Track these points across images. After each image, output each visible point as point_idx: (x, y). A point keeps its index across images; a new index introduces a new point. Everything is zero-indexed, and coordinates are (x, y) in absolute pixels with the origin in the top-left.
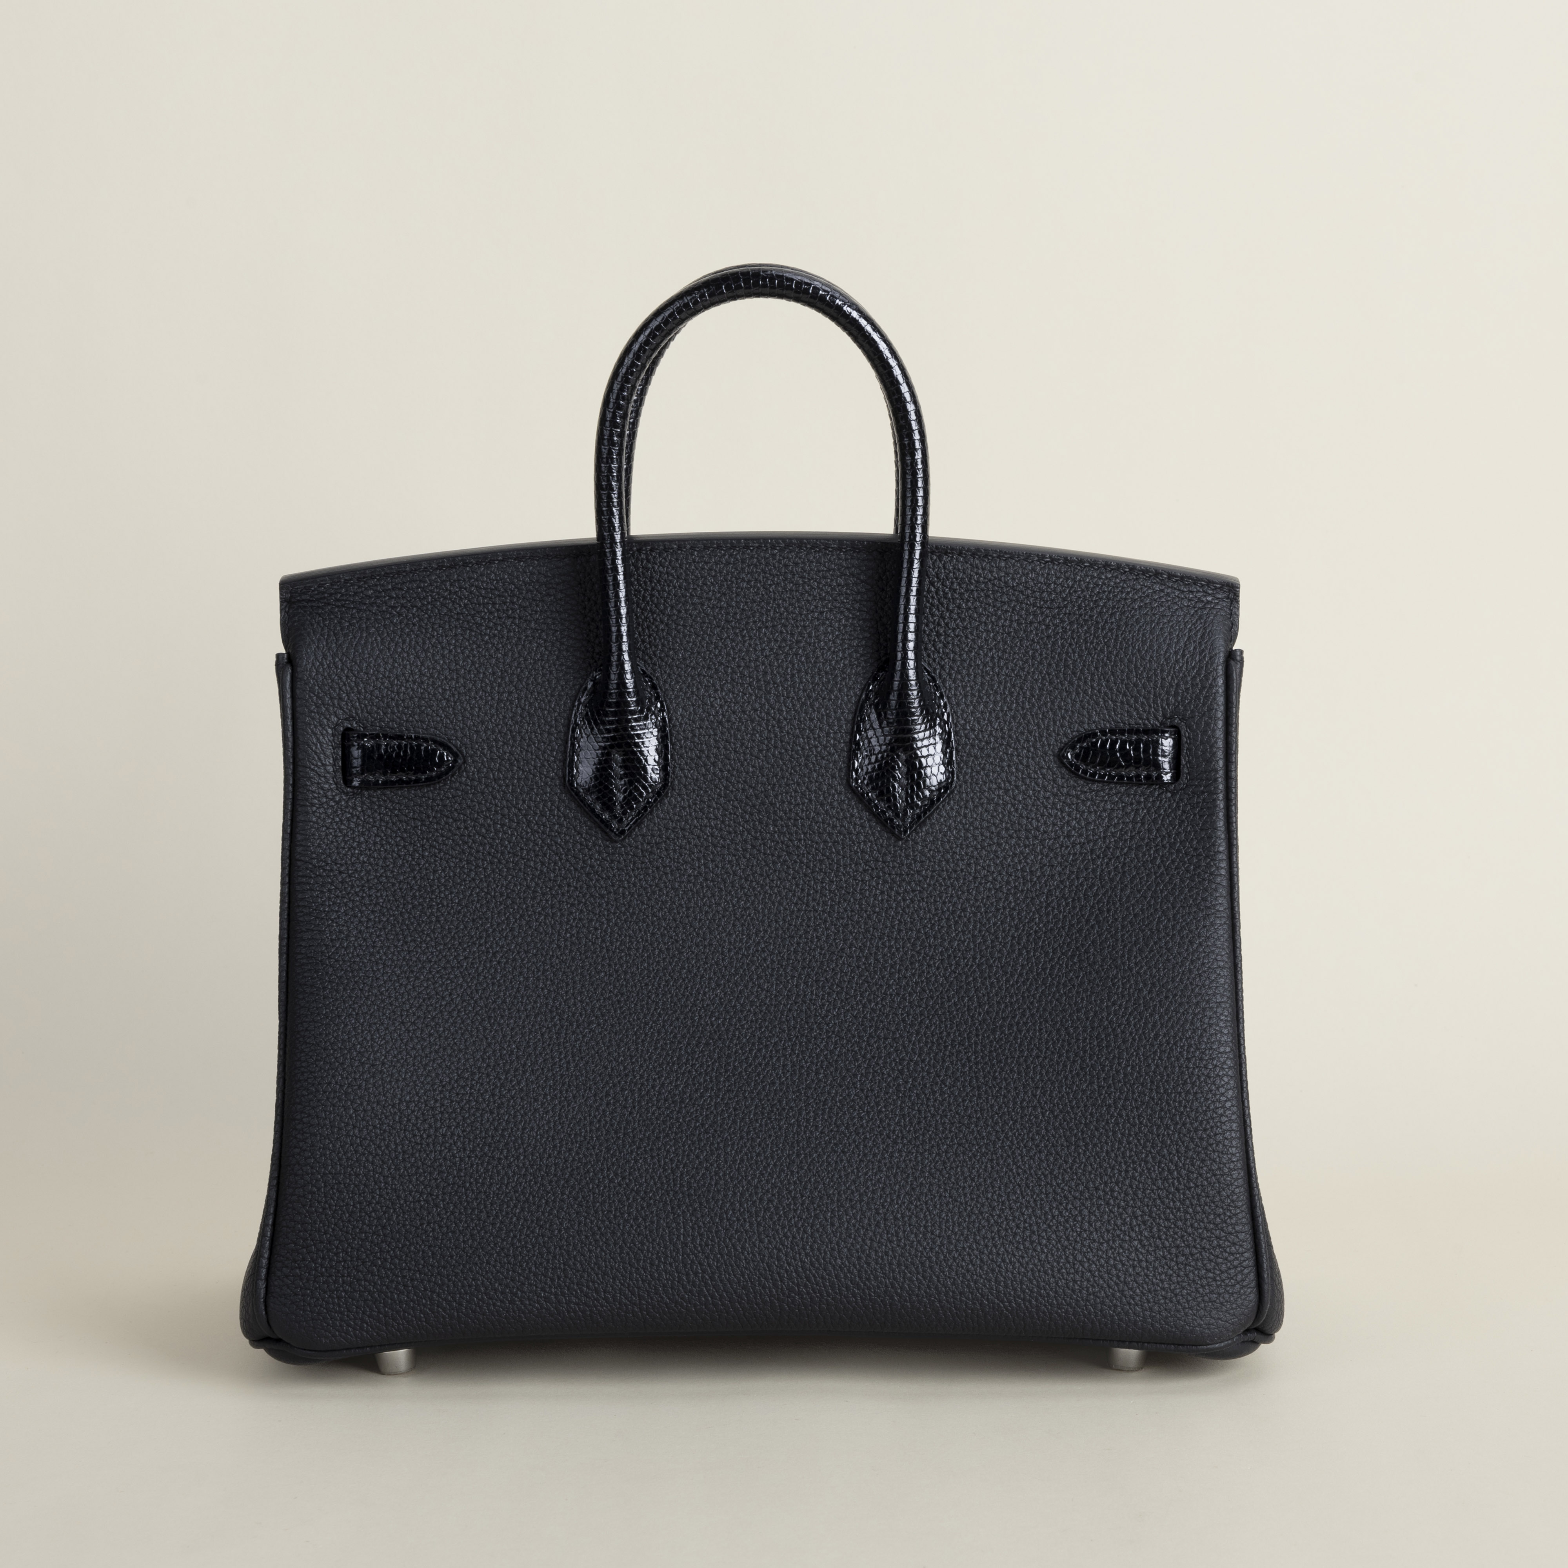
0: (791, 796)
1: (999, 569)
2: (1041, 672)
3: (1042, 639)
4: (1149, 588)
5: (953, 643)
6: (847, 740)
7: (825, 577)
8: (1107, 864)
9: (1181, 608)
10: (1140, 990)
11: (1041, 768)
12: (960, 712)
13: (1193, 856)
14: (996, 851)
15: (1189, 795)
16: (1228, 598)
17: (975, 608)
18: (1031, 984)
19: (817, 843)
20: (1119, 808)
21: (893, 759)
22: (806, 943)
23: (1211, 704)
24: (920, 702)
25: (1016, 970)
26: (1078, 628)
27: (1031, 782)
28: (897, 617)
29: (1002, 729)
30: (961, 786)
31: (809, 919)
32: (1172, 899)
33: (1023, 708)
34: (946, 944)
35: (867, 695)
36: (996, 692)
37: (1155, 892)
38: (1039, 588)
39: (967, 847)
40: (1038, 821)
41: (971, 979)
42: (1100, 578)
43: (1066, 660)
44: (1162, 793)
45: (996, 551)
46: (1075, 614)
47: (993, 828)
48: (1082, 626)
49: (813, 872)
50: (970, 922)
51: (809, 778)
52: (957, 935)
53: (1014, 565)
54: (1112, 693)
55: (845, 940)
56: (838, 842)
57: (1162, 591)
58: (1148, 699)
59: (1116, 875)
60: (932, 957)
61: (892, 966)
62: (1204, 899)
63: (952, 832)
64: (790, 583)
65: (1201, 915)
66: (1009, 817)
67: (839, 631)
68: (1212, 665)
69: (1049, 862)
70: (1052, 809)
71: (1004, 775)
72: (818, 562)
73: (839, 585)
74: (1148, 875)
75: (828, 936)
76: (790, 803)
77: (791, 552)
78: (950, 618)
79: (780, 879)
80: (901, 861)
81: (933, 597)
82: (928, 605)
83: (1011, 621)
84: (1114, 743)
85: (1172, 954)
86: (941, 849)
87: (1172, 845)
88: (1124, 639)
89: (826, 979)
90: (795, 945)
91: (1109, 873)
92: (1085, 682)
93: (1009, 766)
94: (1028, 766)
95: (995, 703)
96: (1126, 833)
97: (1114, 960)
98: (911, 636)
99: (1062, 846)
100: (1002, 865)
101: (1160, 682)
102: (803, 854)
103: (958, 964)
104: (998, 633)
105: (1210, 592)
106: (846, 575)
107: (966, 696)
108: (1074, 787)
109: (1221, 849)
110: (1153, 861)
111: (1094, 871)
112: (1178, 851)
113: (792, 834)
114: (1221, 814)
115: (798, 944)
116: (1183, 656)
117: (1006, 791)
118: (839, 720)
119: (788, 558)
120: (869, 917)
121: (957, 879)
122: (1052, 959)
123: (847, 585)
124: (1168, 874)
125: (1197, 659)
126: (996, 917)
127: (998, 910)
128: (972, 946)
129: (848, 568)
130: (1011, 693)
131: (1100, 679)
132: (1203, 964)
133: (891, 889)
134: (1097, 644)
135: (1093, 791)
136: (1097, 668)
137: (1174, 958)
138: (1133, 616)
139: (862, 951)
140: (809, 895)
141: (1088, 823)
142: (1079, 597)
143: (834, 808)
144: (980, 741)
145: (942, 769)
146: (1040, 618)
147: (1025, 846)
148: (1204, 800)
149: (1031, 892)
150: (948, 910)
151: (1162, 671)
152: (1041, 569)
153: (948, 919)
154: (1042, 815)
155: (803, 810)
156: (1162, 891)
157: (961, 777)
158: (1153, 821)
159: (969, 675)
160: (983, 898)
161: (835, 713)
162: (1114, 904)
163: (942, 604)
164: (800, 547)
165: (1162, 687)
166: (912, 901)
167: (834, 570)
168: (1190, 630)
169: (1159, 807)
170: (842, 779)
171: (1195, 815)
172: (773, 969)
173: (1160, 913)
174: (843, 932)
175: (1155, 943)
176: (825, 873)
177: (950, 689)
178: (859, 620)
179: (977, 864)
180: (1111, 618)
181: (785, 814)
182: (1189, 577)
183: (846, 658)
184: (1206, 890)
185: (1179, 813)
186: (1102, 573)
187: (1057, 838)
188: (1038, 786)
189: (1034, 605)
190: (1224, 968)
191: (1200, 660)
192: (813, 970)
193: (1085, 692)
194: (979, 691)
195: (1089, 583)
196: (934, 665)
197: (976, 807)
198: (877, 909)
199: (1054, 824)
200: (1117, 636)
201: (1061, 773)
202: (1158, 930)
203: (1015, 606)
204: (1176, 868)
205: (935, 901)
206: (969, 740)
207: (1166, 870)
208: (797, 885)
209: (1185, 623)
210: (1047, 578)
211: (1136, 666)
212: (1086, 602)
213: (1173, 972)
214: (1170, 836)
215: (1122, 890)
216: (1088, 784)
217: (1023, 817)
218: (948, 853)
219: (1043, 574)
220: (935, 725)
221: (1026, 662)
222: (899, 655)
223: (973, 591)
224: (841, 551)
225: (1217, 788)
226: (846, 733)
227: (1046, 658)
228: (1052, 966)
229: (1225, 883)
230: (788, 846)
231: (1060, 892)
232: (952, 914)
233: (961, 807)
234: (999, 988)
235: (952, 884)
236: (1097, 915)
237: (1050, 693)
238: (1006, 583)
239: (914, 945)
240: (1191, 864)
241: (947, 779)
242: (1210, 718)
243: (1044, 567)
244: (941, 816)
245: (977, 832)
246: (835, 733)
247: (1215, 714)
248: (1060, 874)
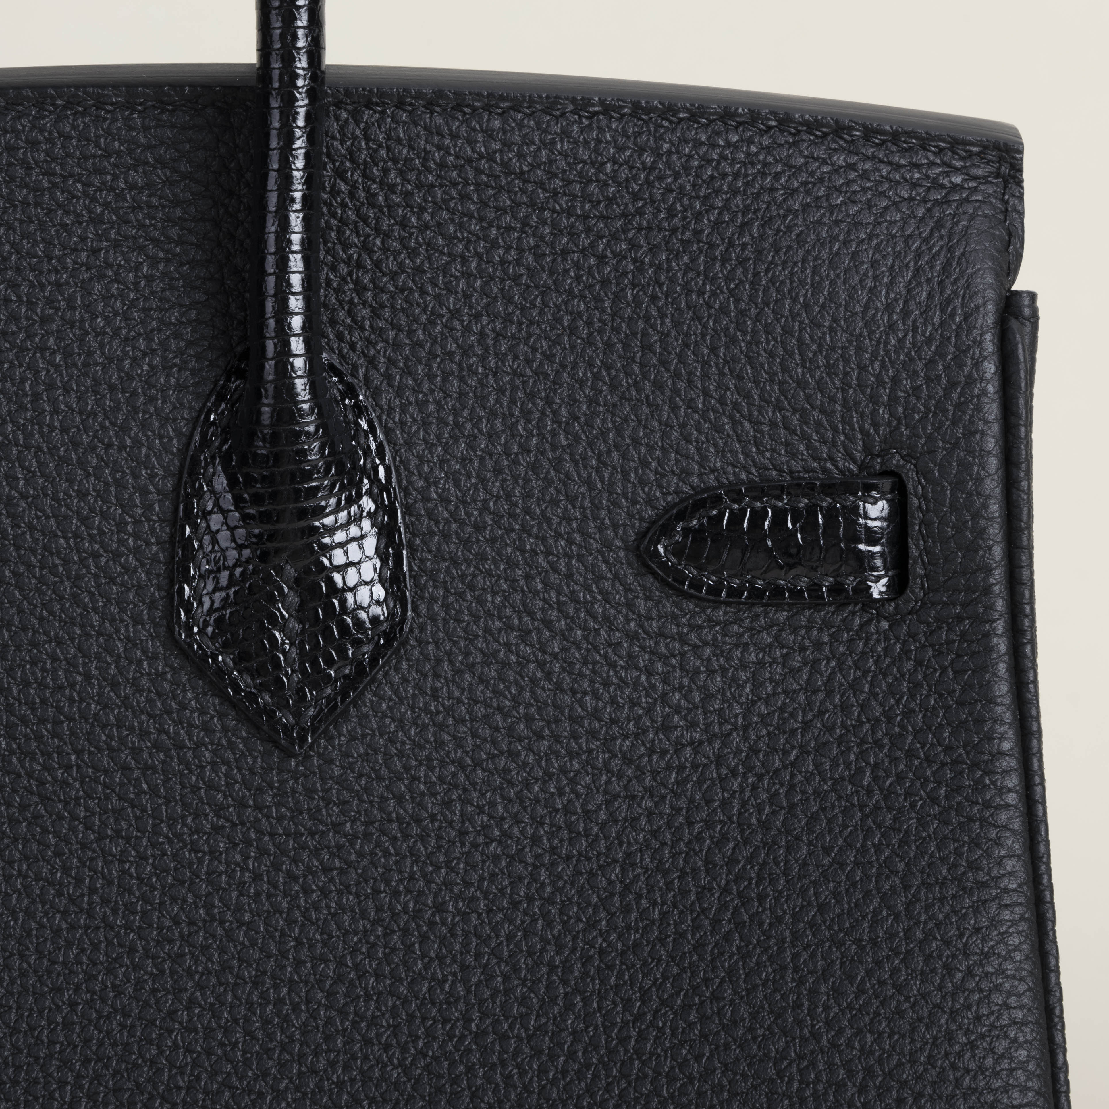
0: (44, 670)
1: (489, 134)
2: (590, 364)
3: (590, 287)
4: (824, 162)
5: (393, 307)
6: (165, 536)
7: (99, 171)
8: (754, 788)
9: (895, 203)
10: (840, 1086)
11: (600, 578)
12: (414, 462)
13: (943, 764)
14: (506, 771)
15: (928, 624)
16: (997, 175)
17: (439, 225)
18: (595, 1077)
19: (106, 772)
20: (774, 661)
21: (268, 579)
22: (90, 1003)
23: (971, 422)
24: (322, 449)
25: (560, 1045)
26: (668, 260)
27: (577, 610)
28: (262, 261)
29: (508, 496)
30: (422, 628)
31: (96, 947)
32: (901, 866)
33: (554, 447)
34: (403, 989)
35: (204, 435)
36: (493, 414)
37: (863, 850)
38: (580, 174)
39: (443, 764)
40: (597, 697)
41: (462, 1068)
42: (714, 146)
43: (645, 334)
44: (869, 621)
45: (479, 95)
46: (660, 229)
47: (499, 718)
48: (677, 255)
49: (100, 839)
50: (453, 935)
51: (82, 626)
52: (426, 967)
53: (521, 125)
54: (749, 404)
55: (178, 991)
56: (154, 768)
57: (852, 167)
58: (829, 414)
59: (774, 813)
60: (373, 1023)
61: (284, 1047)
62: (973, 866)
63: (407, 734)
64: (20, 187)
65: (967, 902)
66: (533, 692)
67: (137, 290)
68: (969, 332)
69: (626, 788)
70: (626, 668)
71: (518, 598)
72: (83, 136)
73: (132, 187)
74: (845, 812)
75: (139, 985)
76: (42, 685)
77: (19, 117)
78: (385, 249)
79: (27, 858)
80: (297, 802)
81: (344, 205)
82: (334, 222)
83: (521, 251)
84: (758, 517)
85: (907, 999)
86: (384, 772)
87: (896, 741)
88: (772, 281)
89: (138, 1085)
90: (66, 1009)
91: (759, 808)
92: (690, 383)
93: (528, 577)
94: (569, 576)
95: (492, 436)
96: (793, 715)
97: (778, 1016)
98: (295, 303)
99: (651, 751)
100: (522, 801)
101: (855, 375)
102: (77, 799)
103: (430, 1035)
104: (492, 278)
105: (958, 164)
106: (146, 163)
107: (425, 424)
108: (675, 617)
109: (1006, 746)
110: (855, 779)
111: (725, 804)
112: (910, 754)
113: (49, 756)
114: (1002, 667)
115: (73, 1005)
116: (906, 313)
117: (524, 634)
118: (144, 492)
119: (14, 130)
120: (229, 935)
121: (423, 838)
122: (639, 1017)
123: (149, 185)
124: (889, 809)
125: (937, 320)
126: (511, 921)
127: (515, 905)
128: (460, 990)
129: (149, 147)
130: (526, 414)
131: (721, 374)
132: (978, 1018)
133: (276, 867)
134: (714, 294)
135: (717, 623)
136: (714, 349)
137: (913, 1007)
138: (790, 229)
139: (216, 1016)
140: (92, 890)
141: (708, 697)
142: (669, 190)
143: (141, 691)
144: (462, 524)
145: (379, 592)
146: (584, 241)
147: (572, 755)
148: (963, 635)
149: (589, 859)
150: (405, 909)
151: (860, 349)
152: (582, 131)
153: (405, 932)
154: (606, 684)
155: (71, 700)
156: (878, 850)
157: (423, 609)
158: (851, 686)
159: (431, 376)
160: (482, 879)
161: (136, 476)
162: (773, 882)
163: (365, 220)
164: (40, 105)
165: (861, 386)
166: (325, 893)
167: (119, 154)
168: (919, 255)
169: (863, 653)
170: (156, 625)
171: (944, 670)
172: (18, 1068)
173: (876, 902)
174: (173, 972)
175: (869, 973)
176: (128, 839)
177: (391, 409)
178: (182, 264)
179: (465, 801)
180: (741, 235)
181: (33, 710)
182: (911, 134)
183: (154, 351)
184: (975, 843)
185: (909, 665)
186: (718, 134)
187: (641, 732)
188: (594, 618)
189: (570, 212)
190: (1024, 1023)
191: (942, 324)
192: (107, 1067)
193: (690, 404)
194: (456, 413)
195: (690, 157)
196: (354, 357)
197: (458, 672)
198: (247, 917)
199: (634, 703)
200: (756, 274)
201: (643, 587)
202: (875, 943)
203: (527, 216)
204: (908, 794)
205: (376, 891)
206: (437, 523)
207: (886, 798)
208: (66, 870)
209: (907, 239)
210: (596, 151)
211: (801, 341)
212: (686, 201)
213: (913, 1041)
214: (890, 720)
215: (789, 848)
216: (704, 610)
217: (563, 691)
218: (401, 779)
219: (586, 142)
220: (360, 496)
221: (556, 342)
222: (270, 346)
223: (432, 186)
224: (133, 110)
225: (991, 607)
226: (161, 520)
227: (601, 331)
228: (640, 1033)
229: (1017, 824)
230: (42, 783)
231: (652, 858)
232: (414, 918)
233: (426, 676)
234: (525, 1088)
235: (410, 849)
236: (736, 909)
237: (612, 409)
238: (505, 165)
239: (330, 994)
240: (939, 783)
241: (391, 614)
242: (970, 452)
243: (590, 126)
244: (382, 698)
245: (463, 729)
246: (137, 522)
247: (980, 444)
248: (650, 814)
